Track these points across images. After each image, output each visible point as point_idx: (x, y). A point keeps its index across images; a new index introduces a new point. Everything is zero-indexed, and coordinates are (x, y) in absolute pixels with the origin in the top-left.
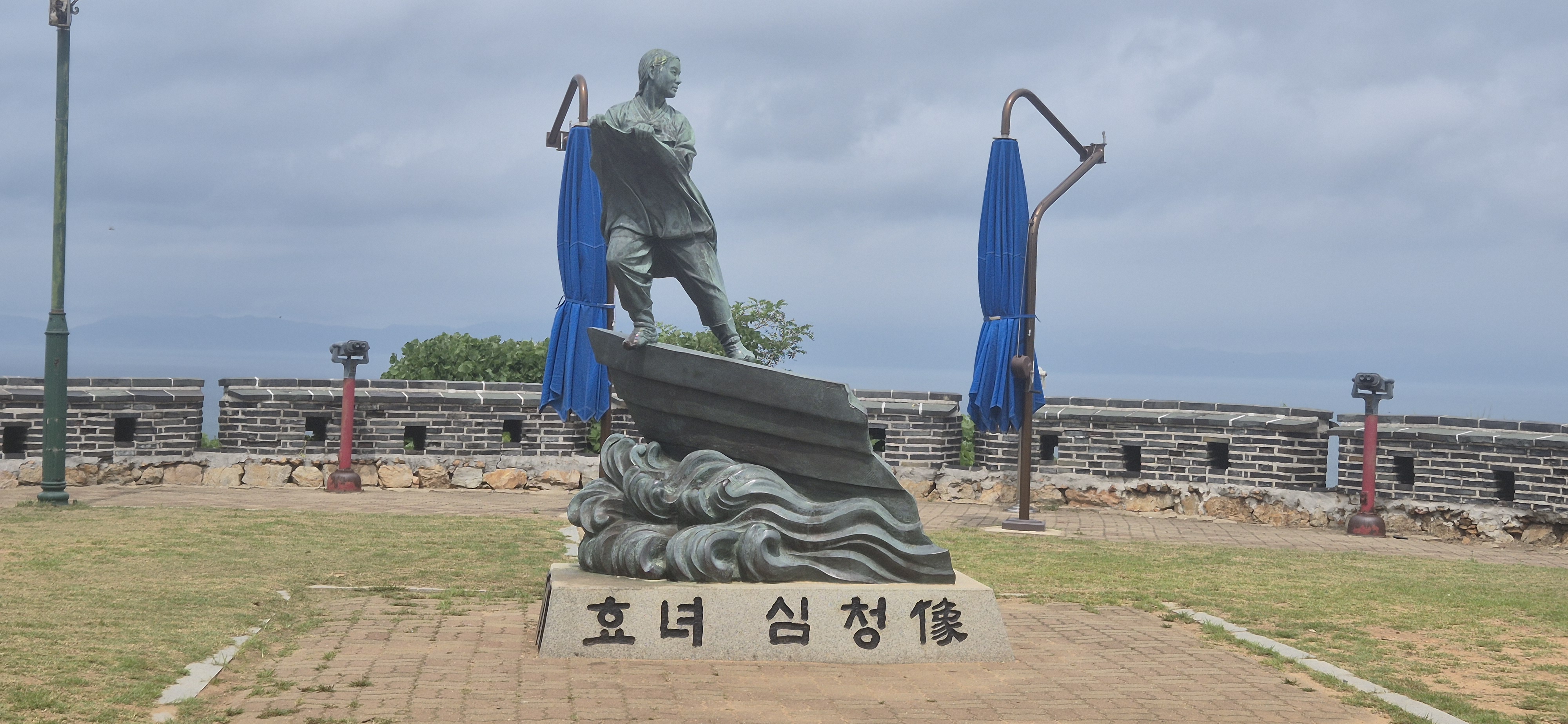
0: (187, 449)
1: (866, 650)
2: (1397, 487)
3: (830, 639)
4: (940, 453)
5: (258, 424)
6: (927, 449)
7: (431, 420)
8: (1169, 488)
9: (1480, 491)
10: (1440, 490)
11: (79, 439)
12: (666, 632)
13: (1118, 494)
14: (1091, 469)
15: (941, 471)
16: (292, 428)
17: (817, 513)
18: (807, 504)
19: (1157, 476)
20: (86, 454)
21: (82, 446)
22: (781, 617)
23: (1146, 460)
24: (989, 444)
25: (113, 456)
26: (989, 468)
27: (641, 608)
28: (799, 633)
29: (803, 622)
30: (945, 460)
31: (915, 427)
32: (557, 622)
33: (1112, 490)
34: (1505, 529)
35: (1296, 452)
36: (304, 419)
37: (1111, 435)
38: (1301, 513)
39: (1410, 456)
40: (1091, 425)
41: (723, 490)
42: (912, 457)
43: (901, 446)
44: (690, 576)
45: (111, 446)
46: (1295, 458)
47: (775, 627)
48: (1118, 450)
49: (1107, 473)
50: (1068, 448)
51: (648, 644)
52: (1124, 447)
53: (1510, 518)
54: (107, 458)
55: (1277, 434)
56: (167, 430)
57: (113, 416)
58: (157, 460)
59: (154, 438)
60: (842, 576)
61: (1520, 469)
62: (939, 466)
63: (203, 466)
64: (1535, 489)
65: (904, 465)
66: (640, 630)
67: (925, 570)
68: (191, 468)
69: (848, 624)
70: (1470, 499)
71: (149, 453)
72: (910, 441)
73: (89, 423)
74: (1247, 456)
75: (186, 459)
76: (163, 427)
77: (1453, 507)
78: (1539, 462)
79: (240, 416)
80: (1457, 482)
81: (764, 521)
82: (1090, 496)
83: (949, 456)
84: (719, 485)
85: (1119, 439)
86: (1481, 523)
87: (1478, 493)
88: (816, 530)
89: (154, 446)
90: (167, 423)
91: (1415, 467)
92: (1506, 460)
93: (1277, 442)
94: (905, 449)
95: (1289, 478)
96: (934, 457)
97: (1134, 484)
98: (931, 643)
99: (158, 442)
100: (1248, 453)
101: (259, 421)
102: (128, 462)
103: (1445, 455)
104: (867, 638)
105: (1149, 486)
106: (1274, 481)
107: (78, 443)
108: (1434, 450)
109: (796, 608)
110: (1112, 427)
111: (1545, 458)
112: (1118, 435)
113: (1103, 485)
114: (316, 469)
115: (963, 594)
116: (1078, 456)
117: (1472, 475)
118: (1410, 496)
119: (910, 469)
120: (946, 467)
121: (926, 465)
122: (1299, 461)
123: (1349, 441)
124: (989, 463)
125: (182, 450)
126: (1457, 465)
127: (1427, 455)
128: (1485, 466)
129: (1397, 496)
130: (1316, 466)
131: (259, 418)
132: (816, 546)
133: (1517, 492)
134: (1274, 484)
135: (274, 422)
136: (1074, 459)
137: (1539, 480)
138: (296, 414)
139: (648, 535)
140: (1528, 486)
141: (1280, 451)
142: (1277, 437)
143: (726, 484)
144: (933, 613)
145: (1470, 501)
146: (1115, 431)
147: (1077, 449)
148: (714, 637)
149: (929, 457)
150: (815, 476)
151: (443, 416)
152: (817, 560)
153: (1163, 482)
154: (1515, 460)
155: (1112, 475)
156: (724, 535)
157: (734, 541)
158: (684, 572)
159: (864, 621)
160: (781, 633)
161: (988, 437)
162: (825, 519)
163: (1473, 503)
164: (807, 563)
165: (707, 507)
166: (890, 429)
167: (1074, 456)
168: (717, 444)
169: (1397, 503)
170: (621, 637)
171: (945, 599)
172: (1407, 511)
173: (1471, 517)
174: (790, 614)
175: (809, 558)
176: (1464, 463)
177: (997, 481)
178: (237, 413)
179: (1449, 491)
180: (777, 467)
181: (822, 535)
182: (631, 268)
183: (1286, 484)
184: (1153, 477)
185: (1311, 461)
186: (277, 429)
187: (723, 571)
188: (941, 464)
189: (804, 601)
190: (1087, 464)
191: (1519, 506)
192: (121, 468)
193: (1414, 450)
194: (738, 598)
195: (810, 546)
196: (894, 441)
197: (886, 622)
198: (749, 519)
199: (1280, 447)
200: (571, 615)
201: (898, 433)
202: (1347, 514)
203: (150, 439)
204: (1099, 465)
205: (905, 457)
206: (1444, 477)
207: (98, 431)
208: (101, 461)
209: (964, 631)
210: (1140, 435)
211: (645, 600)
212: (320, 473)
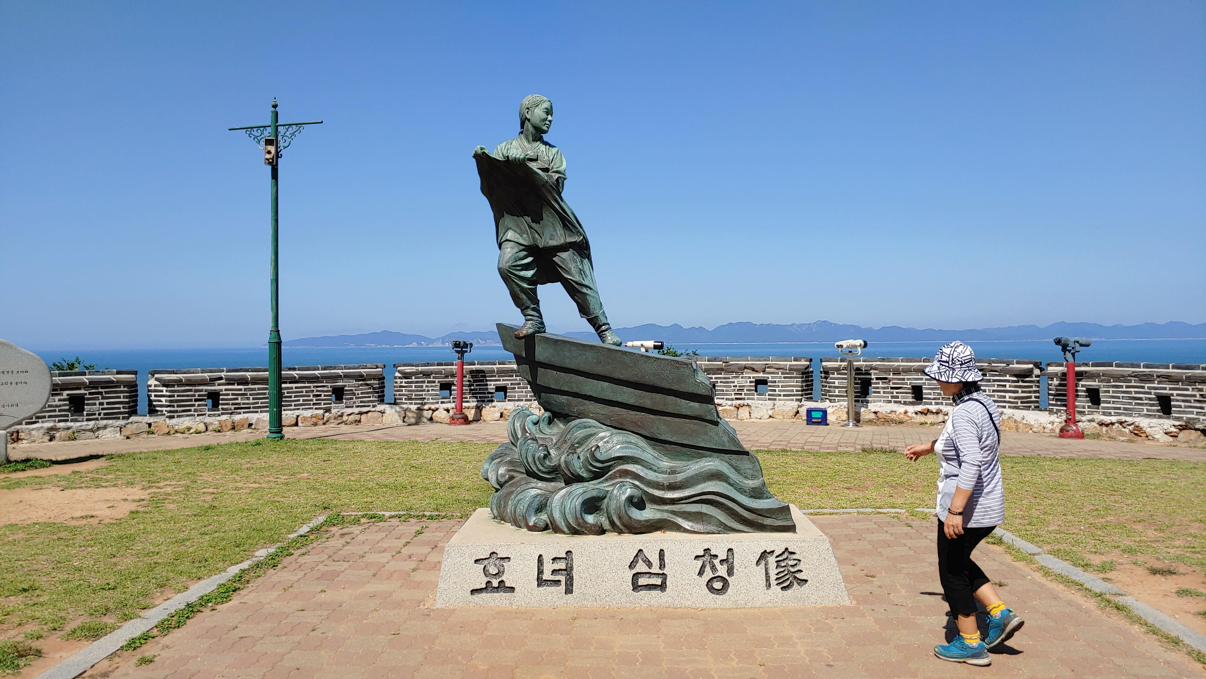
0: (374, 404)
1: (718, 596)
2: (1089, 407)
3: (685, 587)
4: (800, 393)
5: (413, 388)
6: (793, 391)
7: (509, 382)
8: (941, 411)
9: (1147, 409)
10: (1119, 409)
11: (312, 400)
12: (541, 582)
13: (909, 414)
14: (893, 400)
15: (802, 403)
16: (432, 390)
17: (673, 472)
18: (666, 463)
19: (933, 403)
20: (316, 409)
21: (314, 404)
22: (641, 567)
23: (926, 394)
24: (830, 387)
25: (332, 409)
26: (830, 401)
27: (520, 562)
28: (658, 581)
29: (661, 572)
30: (804, 397)
31: (785, 378)
32: (449, 575)
33: (906, 412)
34: (1166, 433)
35: (1020, 387)
36: (439, 384)
37: (904, 379)
38: (1026, 424)
39: (1097, 387)
40: (891, 374)
41: (593, 455)
42: (784, 395)
43: (777, 389)
44: (566, 530)
45: (331, 404)
46: (1020, 390)
47: (636, 576)
48: (908, 389)
49: (902, 402)
50: (878, 388)
51: (526, 594)
52: (913, 387)
53: (1169, 426)
54: (328, 410)
55: (1008, 376)
56: (362, 393)
57: (331, 387)
58: (356, 410)
59: (354, 398)
60: (697, 527)
61: (1175, 395)
62: (801, 401)
63: (382, 413)
64: (1186, 407)
65: (779, 400)
66: (520, 581)
67: (768, 522)
68: (376, 414)
69: (701, 573)
70: (1140, 414)
71: (352, 407)
72: (782, 386)
73: (317, 391)
74: (989, 390)
75: (373, 409)
76: (360, 392)
77: (1130, 420)
78: (1187, 390)
79: (404, 384)
80: (1131, 404)
81: (628, 480)
82: (893, 416)
83: (806, 394)
84: (589, 450)
85: (909, 382)
86: (1149, 430)
87: (1145, 410)
88: (672, 487)
89: (354, 402)
90: (362, 389)
91: (1101, 394)
92: (1165, 389)
93: (1008, 381)
94: (780, 391)
95: (1017, 403)
96: (797, 395)
97: (919, 408)
98: (776, 589)
99: (357, 400)
100: (990, 388)
101: (414, 387)
102: (341, 412)
103: (1122, 387)
104: (718, 585)
105: (928, 410)
106: (1007, 405)
107: (312, 403)
108: (1114, 384)
109: (655, 559)
110: (904, 374)
111: (1193, 387)
112: (908, 379)
113: (901, 409)
114: (446, 412)
115: (802, 544)
116: (884, 393)
117: (1141, 399)
118: (1099, 412)
119: (783, 402)
120: (805, 400)
121: (793, 400)
122: (1022, 392)
123: (1055, 379)
124: (831, 398)
125: (371, 404)
126: (1130, 392)
127: (1109, 386)
128: (1150, 393)
129: (1089, 413)
130: (1033, 395)
131: (413, 385)
132: (673, 502)
133: (1173, 409)
134: (1007, 407)
135: (422, 387)
136: (882, 394)
137: (1189, 401)
138: (434, 382)
139: (534, 492)
140: (1181, 405)
141: (1010, 386)
142: (1008, 377)
143: (595, 450)
144: (776, 562)
145: (1140, 415)
146: (906, 377)
147: (884, 388)
148: (583, 586)
149: (794, 395)
150: (671, 440)
151: (516, 380)
152: (674, 513)
153: (937, 407)
154: (1171, 389)
155: (905, 403)
156: (594, 494)
157: (602, 499)
158: (561, 527)
159: (714, 568)
160: (642, 581)
161: (829, 383)
162: (680, 477)
163: (1142, 416)
164: (666, 516)
165: (581, 468)
166: (770, 379)
167: (882, 392)
168: (593, 413)
169: (1089, 417)
170: (502, 587)
171: (787, 549)
172: (1097, 422)
173: (1141, 425)
174: (649, 564)
175: (667, 511)
176: (1134, 392)
177: (836, 408)
178: (401, 382)
179: (1125, 409)
180: (640, 432)
181: (677, 491)
182: (517, 273)
183: (1015, 406)
184: (931, 404)
185: (1030, 392)
186: (424, 391)
187: (593, 525)
188: (802, 399)
189: (662, 553)
190: (890, 397)
191: (1177, 419)
192: (337, 416)
193: (1100, 384)
194: (604, 550)
195: (668, 501)
196: (773, 386)
197: (735, 571)
198: (616, 478)
199: (1010, 384)
200: (460, 568)
201: (775, 382)
202: (1056, 424)
203: (352, 399)
204: (898, 397)
205: (780, 395)
206: (1121, 400)
207: (323, 395)
208: (326, 412)
209: (805, 578)
210: (922, 379)
211: (523, 554)
212: (448, 414)
